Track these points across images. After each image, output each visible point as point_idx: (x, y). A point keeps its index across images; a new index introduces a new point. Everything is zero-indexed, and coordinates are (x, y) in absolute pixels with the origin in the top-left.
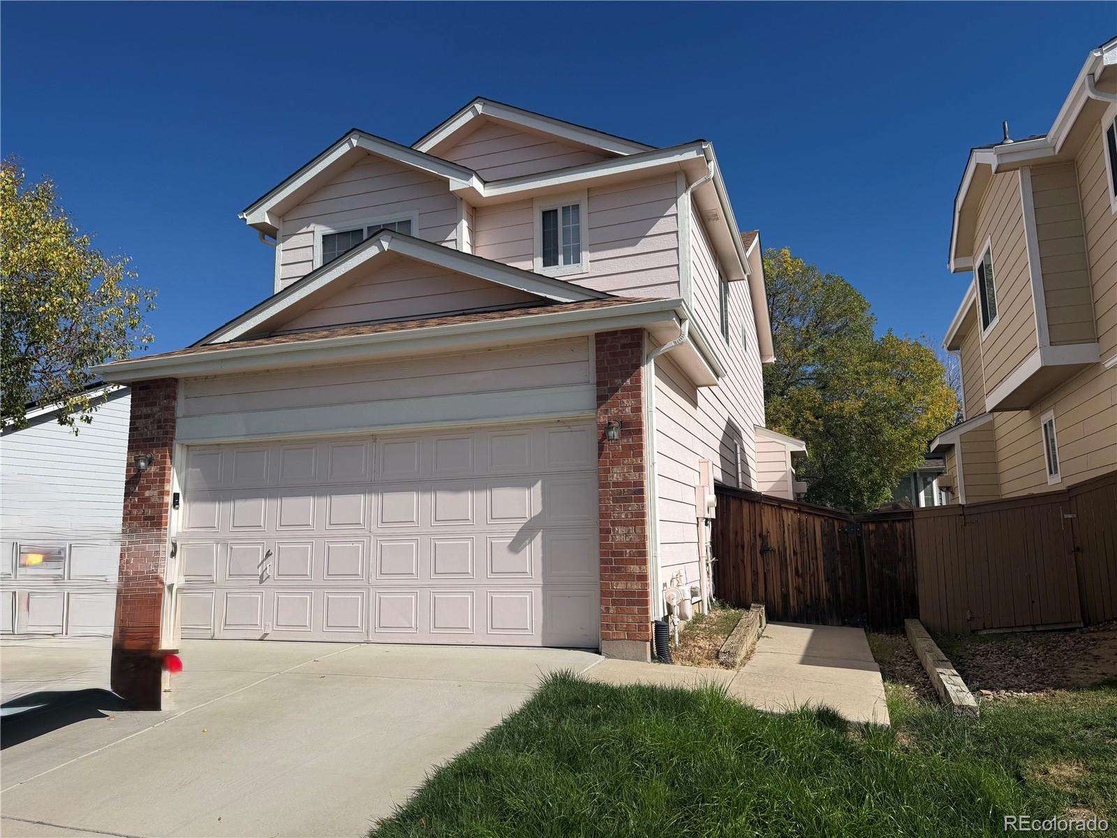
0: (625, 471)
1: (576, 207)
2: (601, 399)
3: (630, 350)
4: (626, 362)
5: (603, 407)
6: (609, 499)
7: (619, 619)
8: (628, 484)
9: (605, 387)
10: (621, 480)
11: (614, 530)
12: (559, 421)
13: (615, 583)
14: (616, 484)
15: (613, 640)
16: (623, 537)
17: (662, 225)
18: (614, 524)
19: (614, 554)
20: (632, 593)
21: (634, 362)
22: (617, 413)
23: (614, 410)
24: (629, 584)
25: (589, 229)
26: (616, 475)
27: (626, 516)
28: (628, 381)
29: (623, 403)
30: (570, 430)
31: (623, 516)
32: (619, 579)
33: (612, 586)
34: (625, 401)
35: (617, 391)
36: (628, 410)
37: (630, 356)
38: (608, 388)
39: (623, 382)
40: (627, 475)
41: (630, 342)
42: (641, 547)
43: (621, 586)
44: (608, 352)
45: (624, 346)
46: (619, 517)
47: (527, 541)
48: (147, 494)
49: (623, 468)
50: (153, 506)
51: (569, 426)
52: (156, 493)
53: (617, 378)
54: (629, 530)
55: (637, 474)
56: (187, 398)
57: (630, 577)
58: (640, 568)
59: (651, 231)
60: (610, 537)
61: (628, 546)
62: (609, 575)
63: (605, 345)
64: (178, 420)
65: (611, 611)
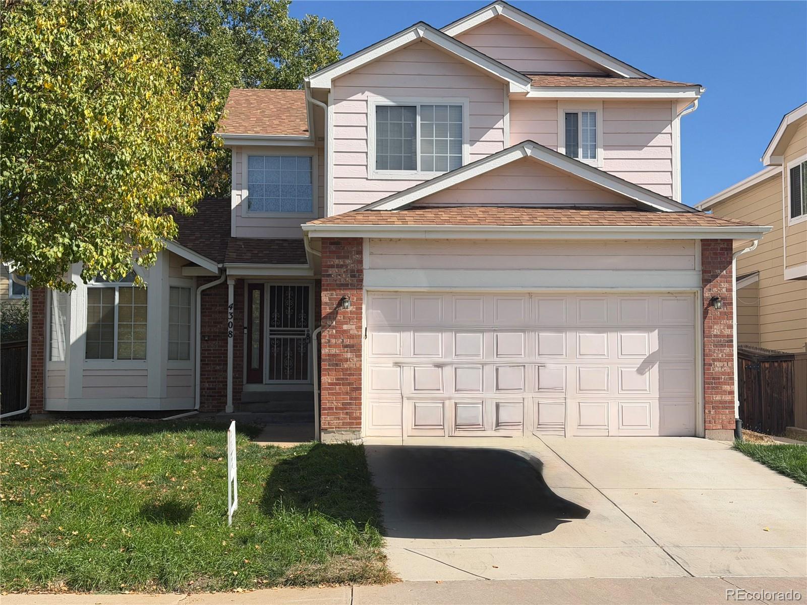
0: (722, 328)
1: (594, 114)
2: (706, 281)
3: (726, 252)
4: (724, 260)
5: (708, 286)
6: (711, 345)
7: (717, 418)
8: (724, 336)
9: (710, 275)
10: (719, 333)
11: (714, 364)
12: (669, 293)
13: (714, 396)
14: (716, 336)
15: (713, 429)
16: (720, 369)
17: (659, 140)
18: (714, 360)
19: (714, 378)
20: (725, 402)
21: (728, 260)
22: (717, 292)
23: (715, 290)
24: (723, 397)
25: (604, 133)
26: (716, 330)
27: (722, 355)
28: (725, 272)
29: (721, 285)
30: (676, 299)
31: (720, 356)
32: (717, 394)
33: (713, 398)
34: (722, 284)
35: (717, 277)
36: (724, 290)
37: (726, 256)
38: (711, 275)
39: (721, 272)
40: (723, 330)
41: (726, 247)
42: (731, 374)
43: (718, 398)
44: (712, 252)
45: (722, 249)
46: (717, 356)
47: (647, 370)
48: (345, 327)
49: (721, 326)
50: (352, 337)
51: (676, 297)
52: (354, 327)
53: (718, 269)
54: (724, 364)
55: (730, 330)
56: (371, 254)
57: (725, 392)
58: (730, 387)
59: (651, 142)
60: (712, 368)
61: (723, 373)
62: (711, 392)
63: (710, 247)
64: (364, 271)
65: (712, 413)
